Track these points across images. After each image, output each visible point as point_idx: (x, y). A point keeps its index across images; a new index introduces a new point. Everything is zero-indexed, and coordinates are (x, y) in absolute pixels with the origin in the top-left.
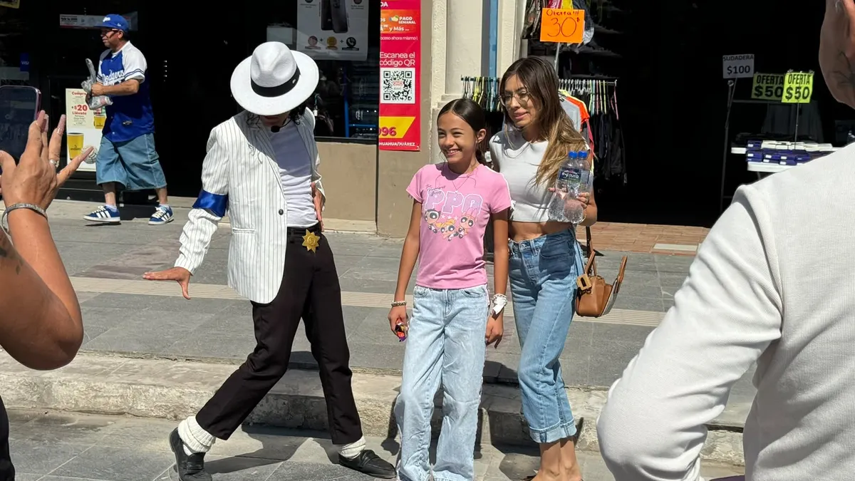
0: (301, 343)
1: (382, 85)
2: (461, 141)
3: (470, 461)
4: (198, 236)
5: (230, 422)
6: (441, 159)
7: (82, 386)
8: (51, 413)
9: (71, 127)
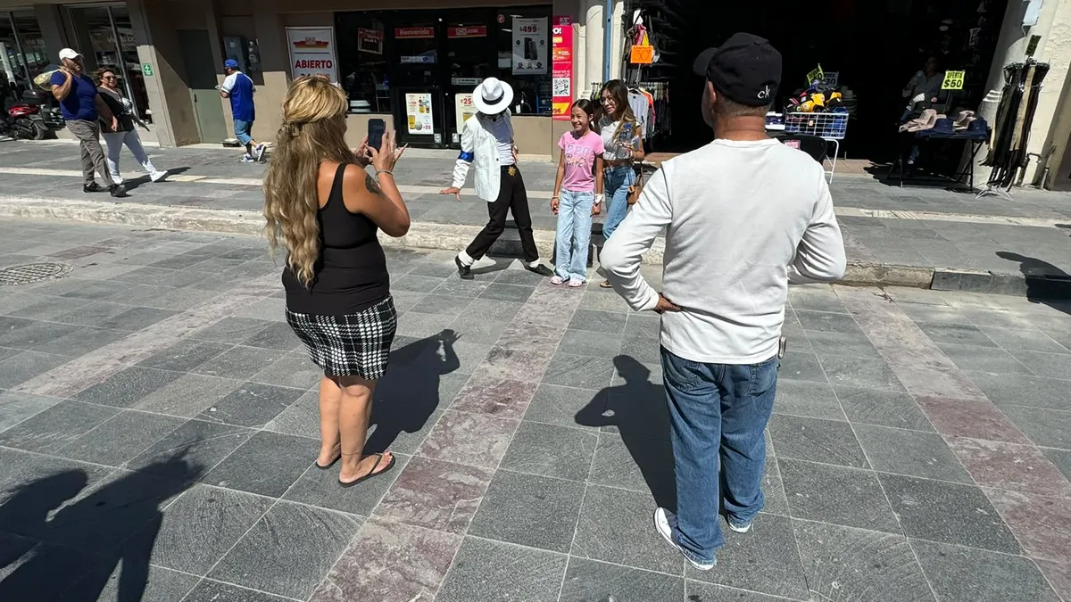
0: (510, 217)
1: (554, 87)
2: (581, 120)
3: (585, 269)
4: (460, 172)
5: (481, 252)
6: (572, 129)
7: (419, 236)
8: (407, 248)
9: (409, 113)
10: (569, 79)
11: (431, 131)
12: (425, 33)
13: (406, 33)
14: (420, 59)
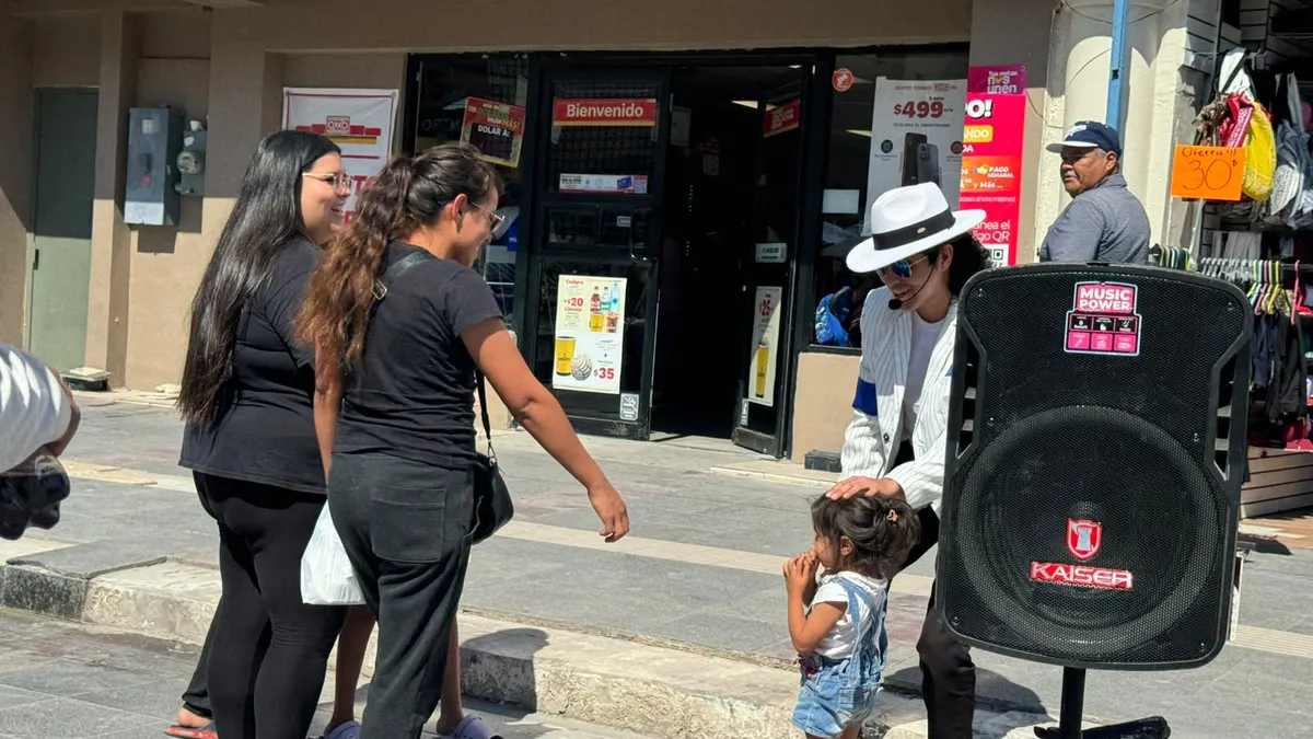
9: (561, 328)
10: (1006, 247)
11: (612, 386)
12: (630, 113)
13: (583, 112)
14: (608, 183)
